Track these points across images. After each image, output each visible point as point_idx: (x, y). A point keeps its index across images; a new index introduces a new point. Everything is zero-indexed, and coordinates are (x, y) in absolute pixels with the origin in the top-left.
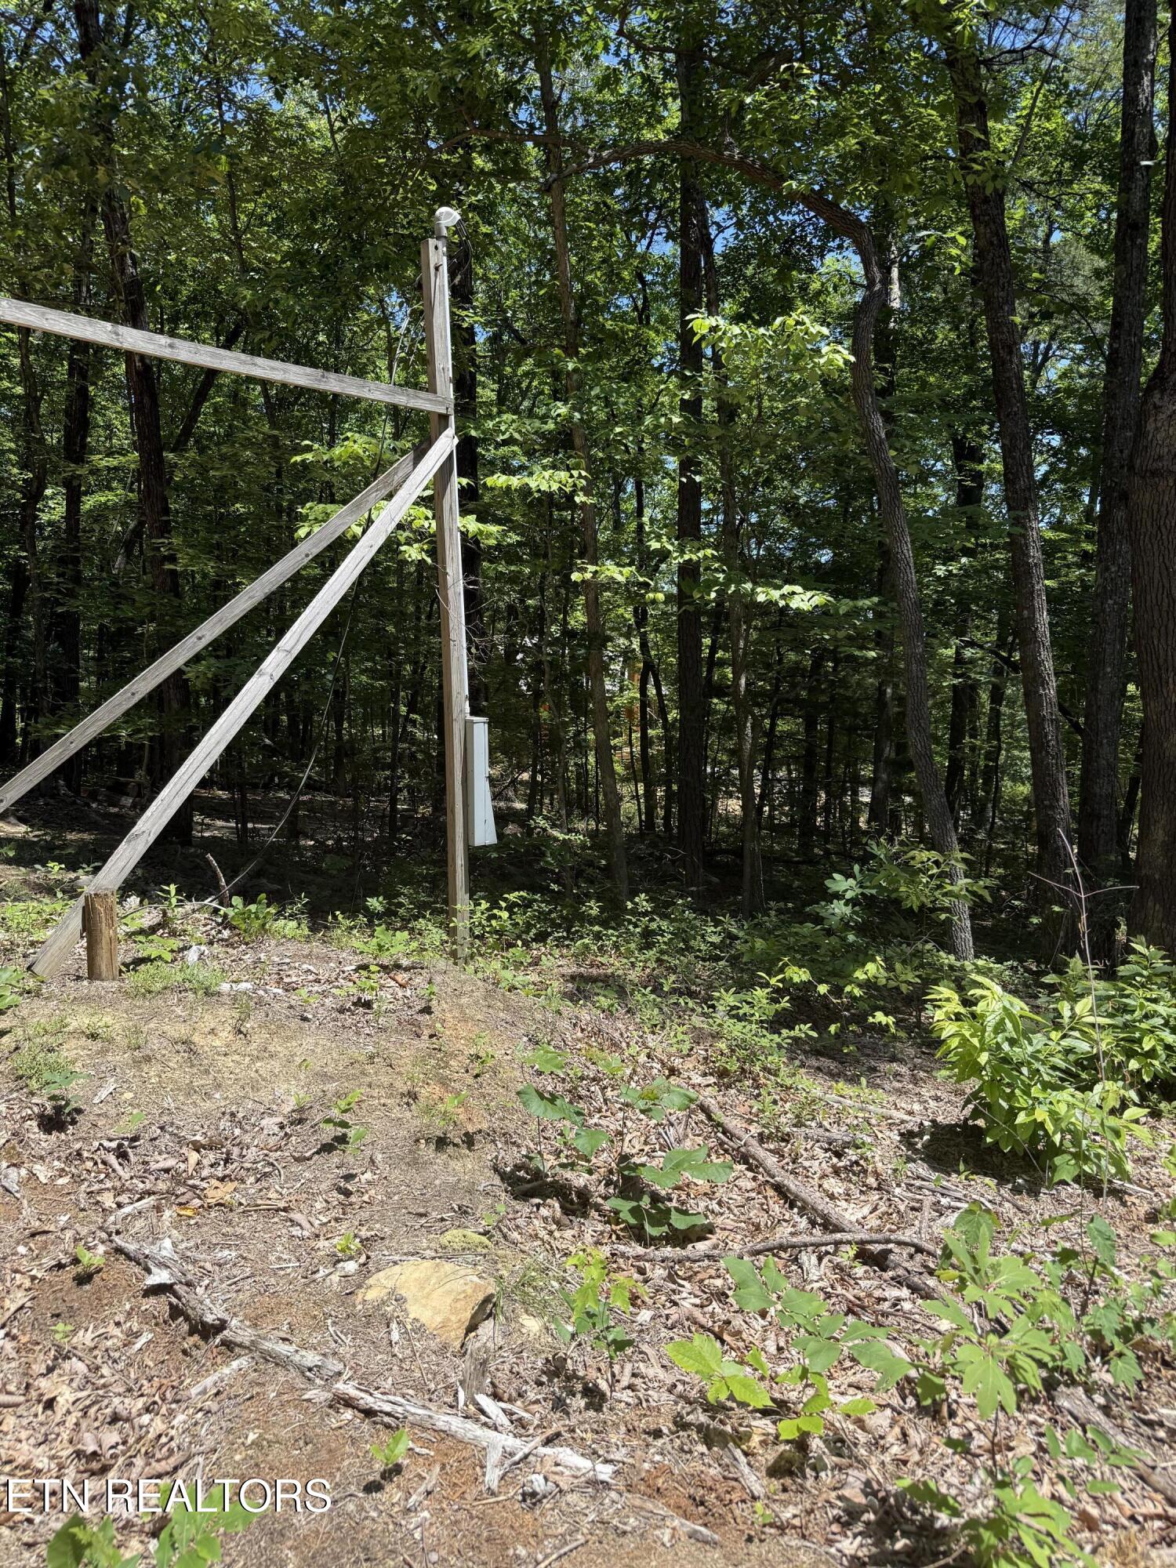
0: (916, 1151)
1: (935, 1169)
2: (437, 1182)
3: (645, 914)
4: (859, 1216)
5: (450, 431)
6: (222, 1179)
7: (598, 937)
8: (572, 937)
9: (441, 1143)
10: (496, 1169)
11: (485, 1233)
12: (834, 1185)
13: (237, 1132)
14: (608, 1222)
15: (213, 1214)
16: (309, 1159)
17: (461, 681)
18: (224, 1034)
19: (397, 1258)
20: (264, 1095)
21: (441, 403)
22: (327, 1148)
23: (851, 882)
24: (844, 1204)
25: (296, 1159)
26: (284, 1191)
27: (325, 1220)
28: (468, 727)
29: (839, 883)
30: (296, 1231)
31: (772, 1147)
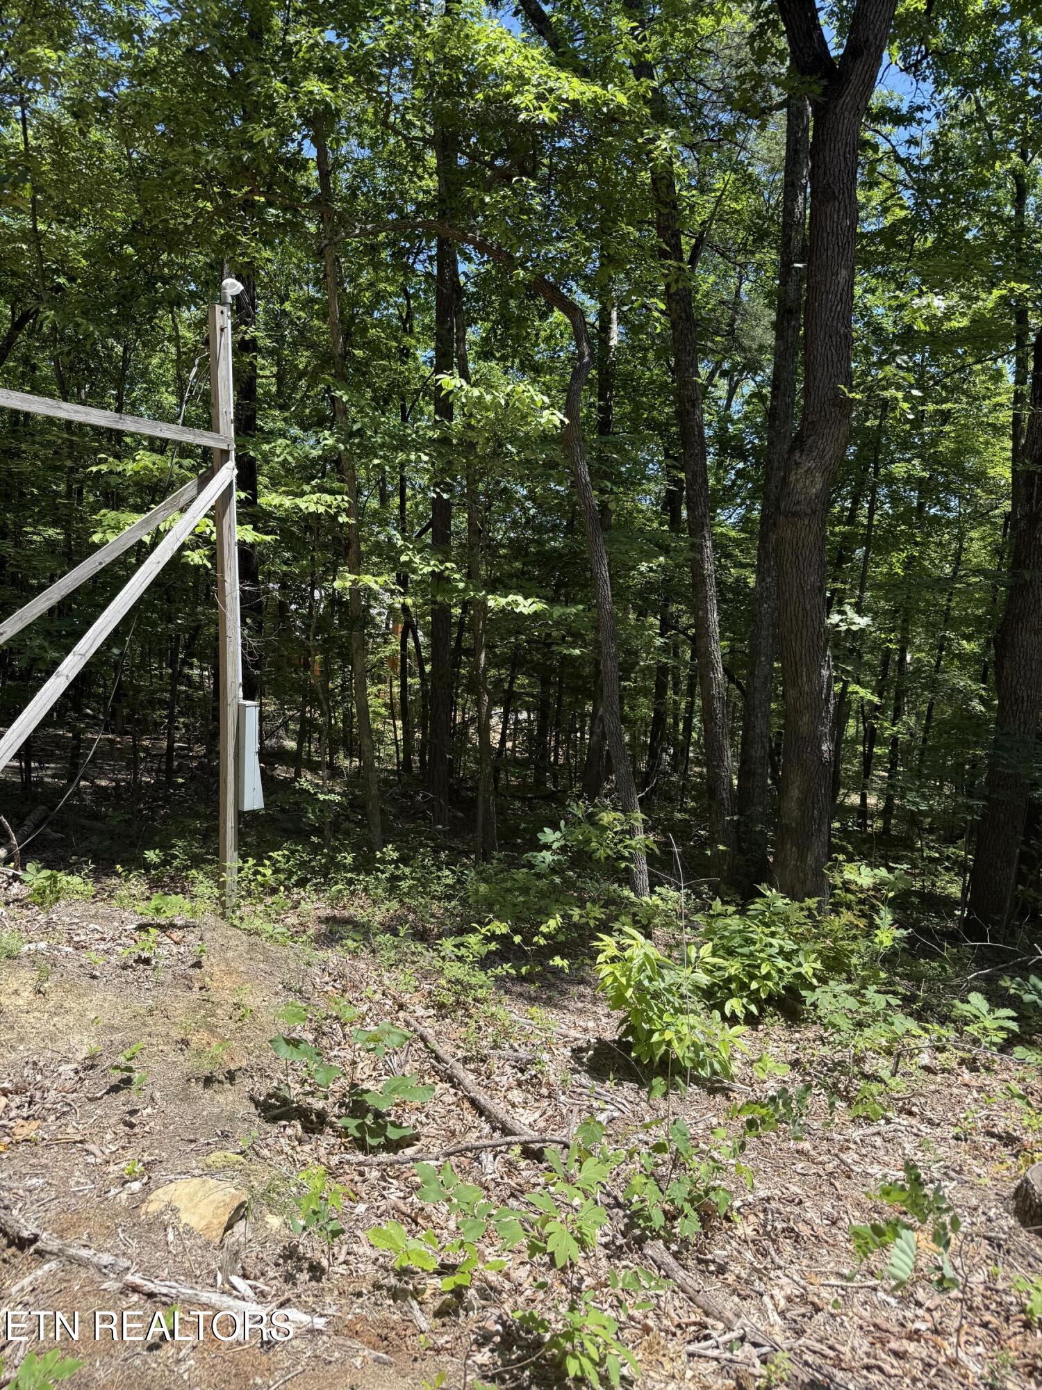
0: (582, 1064)
1: (594, 1078)
2: (205, 1113)
3: (392, 862)
4: (531, 1119)
5: (231, 463)
6: (27, 1119)
7: (350, 882)
8: (329, 882)
9: (208, 1081)
10: (252, 1099)
11: (242, 1153)
12: (516, 1096)
13: (39, 1078)
14: (338, 1136)
15: (21, 1149)
16: (100, 1098)
17: (236, 671)
18: (25, 994)
19: (172, 1177)
20: (61, 1046)
21: (223, 441)
22: (114, 1089)
23: (558, 834)
24: (521, 1110)
25: (90, 1100)
26: (80, 1127)
27: (114, 1149)
28: (241, 710)
29: (549, 836)
30: (91, 1159)
31: (472, 1067)
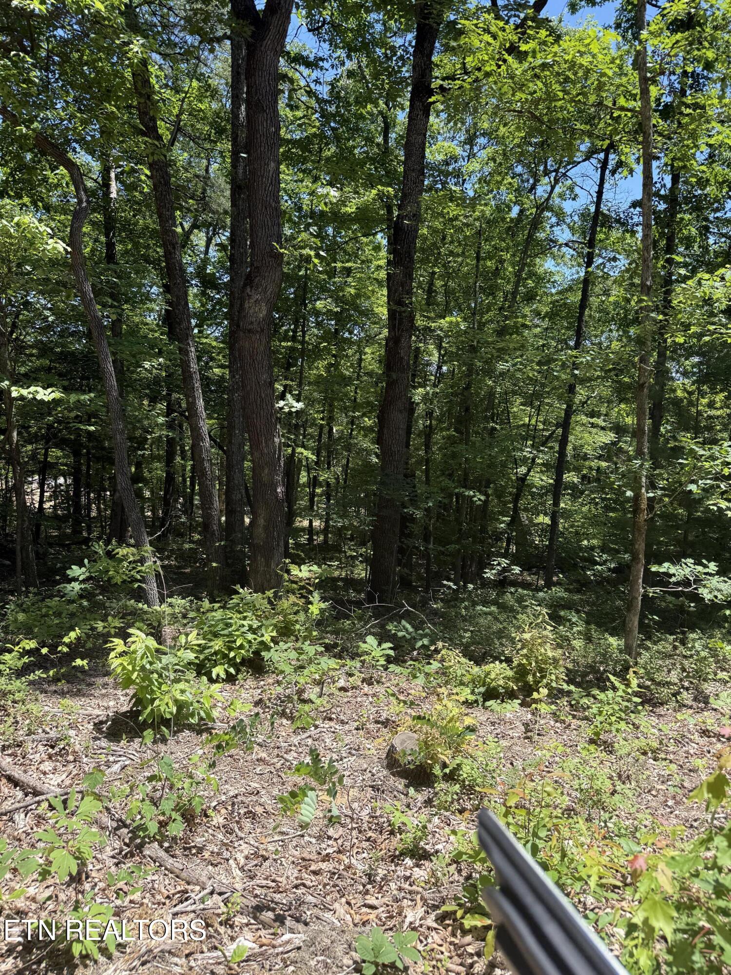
0: (101, 732)
1: (110, 741)
4: (59, 781)
12: (47, 766)
23: (83, 569)
24: (51, 776)
29: (75, 571)
